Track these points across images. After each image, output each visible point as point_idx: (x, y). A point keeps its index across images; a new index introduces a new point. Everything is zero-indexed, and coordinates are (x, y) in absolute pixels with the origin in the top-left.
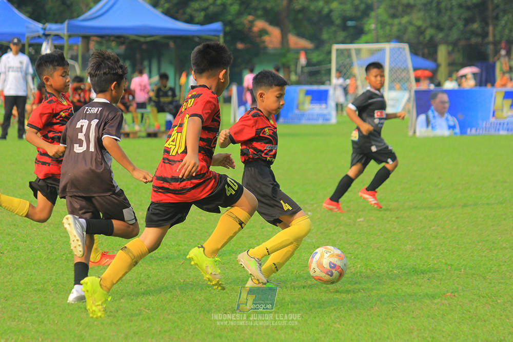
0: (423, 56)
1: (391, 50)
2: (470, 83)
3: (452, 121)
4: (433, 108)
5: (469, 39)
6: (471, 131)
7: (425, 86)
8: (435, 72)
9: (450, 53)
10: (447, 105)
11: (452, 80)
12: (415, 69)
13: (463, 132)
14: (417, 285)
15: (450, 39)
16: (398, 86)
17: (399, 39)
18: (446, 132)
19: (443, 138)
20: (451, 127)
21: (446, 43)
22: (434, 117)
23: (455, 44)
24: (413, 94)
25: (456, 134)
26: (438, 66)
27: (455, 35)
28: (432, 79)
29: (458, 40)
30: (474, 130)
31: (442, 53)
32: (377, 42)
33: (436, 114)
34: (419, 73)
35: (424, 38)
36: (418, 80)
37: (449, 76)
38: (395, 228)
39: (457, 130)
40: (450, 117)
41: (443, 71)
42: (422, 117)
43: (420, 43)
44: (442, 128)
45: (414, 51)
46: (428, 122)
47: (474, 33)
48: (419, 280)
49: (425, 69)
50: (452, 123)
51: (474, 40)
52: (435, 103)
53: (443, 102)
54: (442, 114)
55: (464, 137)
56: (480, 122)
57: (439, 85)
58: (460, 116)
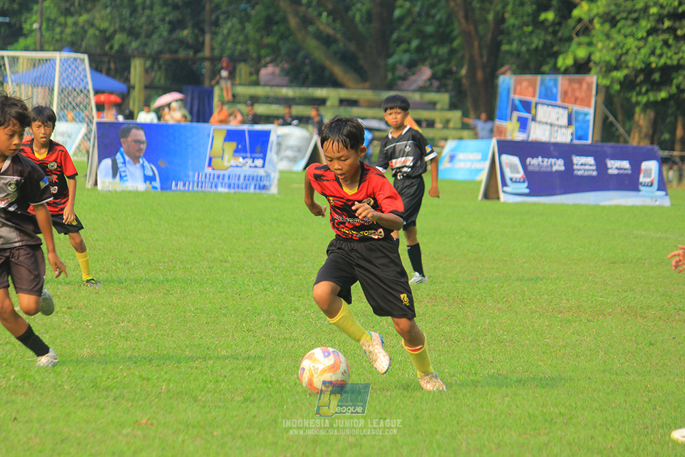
0: (108, 73)
1: (63, 62)
2: (175, 115)
3: (150, 169)
4: (122, 149)
5: (176, 52)
6: (176, 185)
7: (110, 116)
8: (125, 97)
9: (147, 71)
10: (144, 146)
11: (149, 111)
12: (97, 92)
13: (165, 186)
14: (98, 407)
15: (148, 51)
16: (70, 115)
17: (75, 47)
18: (141, 186)
19: (136, 194)
20: (147, 179)
21: (142, 55)
22: (124, 163)
23: (155, 58)
24: (94, 127)
25: (155, 188)
26: (131, 88)
27: (155, 44)
28: (121, 107)
29: (160, 52)
30: (180, 184)
31: (137, 69)
32: (42, 49)
33: (127, 158)
34: (102, 98)
35: (111, 48)
36: (100, 107)
37: (147, 104)
38: (66, 323)
39: (157, 184)
40: (146, 164)
41: (137, 96)
42: (107, 162)
43: (105, 54)
44: (135, 180)
45: (96, 66)
46: (115, 170)
47: (183, 43)
48: (101, 400)
49: (111, 93)
50: (150, 173)
51: (182, 54)
52: (126, 142)
53: (139, 142)
54: (135, 159)
55: (167, 193)
56: (191, 173)
57: (130, 116)
58: (162, 164)
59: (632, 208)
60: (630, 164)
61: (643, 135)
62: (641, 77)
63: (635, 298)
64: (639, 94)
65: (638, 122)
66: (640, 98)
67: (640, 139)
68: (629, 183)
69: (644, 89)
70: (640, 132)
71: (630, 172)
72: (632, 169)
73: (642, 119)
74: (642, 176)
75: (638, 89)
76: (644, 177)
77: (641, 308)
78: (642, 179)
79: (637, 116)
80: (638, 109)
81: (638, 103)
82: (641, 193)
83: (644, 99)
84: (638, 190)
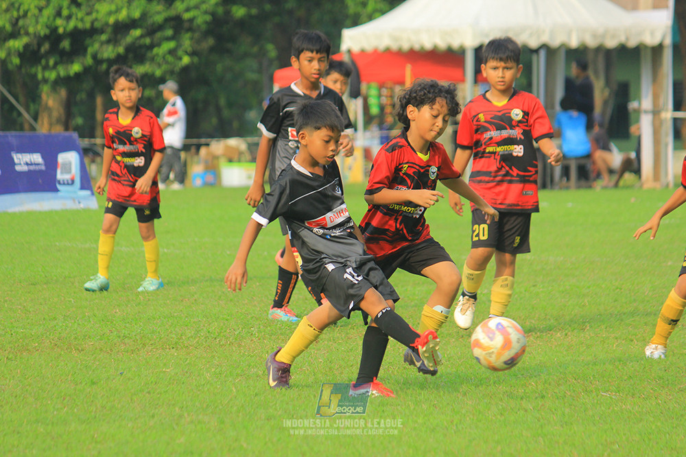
59: (51, 213)
60: (43, 157)
61: (54, 120)
62: (46, 47)
63: (67, 326)
64: (46, 68)
65: (46, 104)
66: (47, 74)
67: (51, 125)
68: (44, 181)
69: (51, 62)
70: (50, 116)
71: (43, 168)
72: (46, 165)
73: (52, 100)
74: (59, 171)
75: (43, 62)
76: (62, 173)
77: (75, 338)
78: (59, 176)
79: (44, 97)
80: (45, 89)
81: (45, 81)
82: (60, 194)
83: (52, 75)
84: (57, 190)
